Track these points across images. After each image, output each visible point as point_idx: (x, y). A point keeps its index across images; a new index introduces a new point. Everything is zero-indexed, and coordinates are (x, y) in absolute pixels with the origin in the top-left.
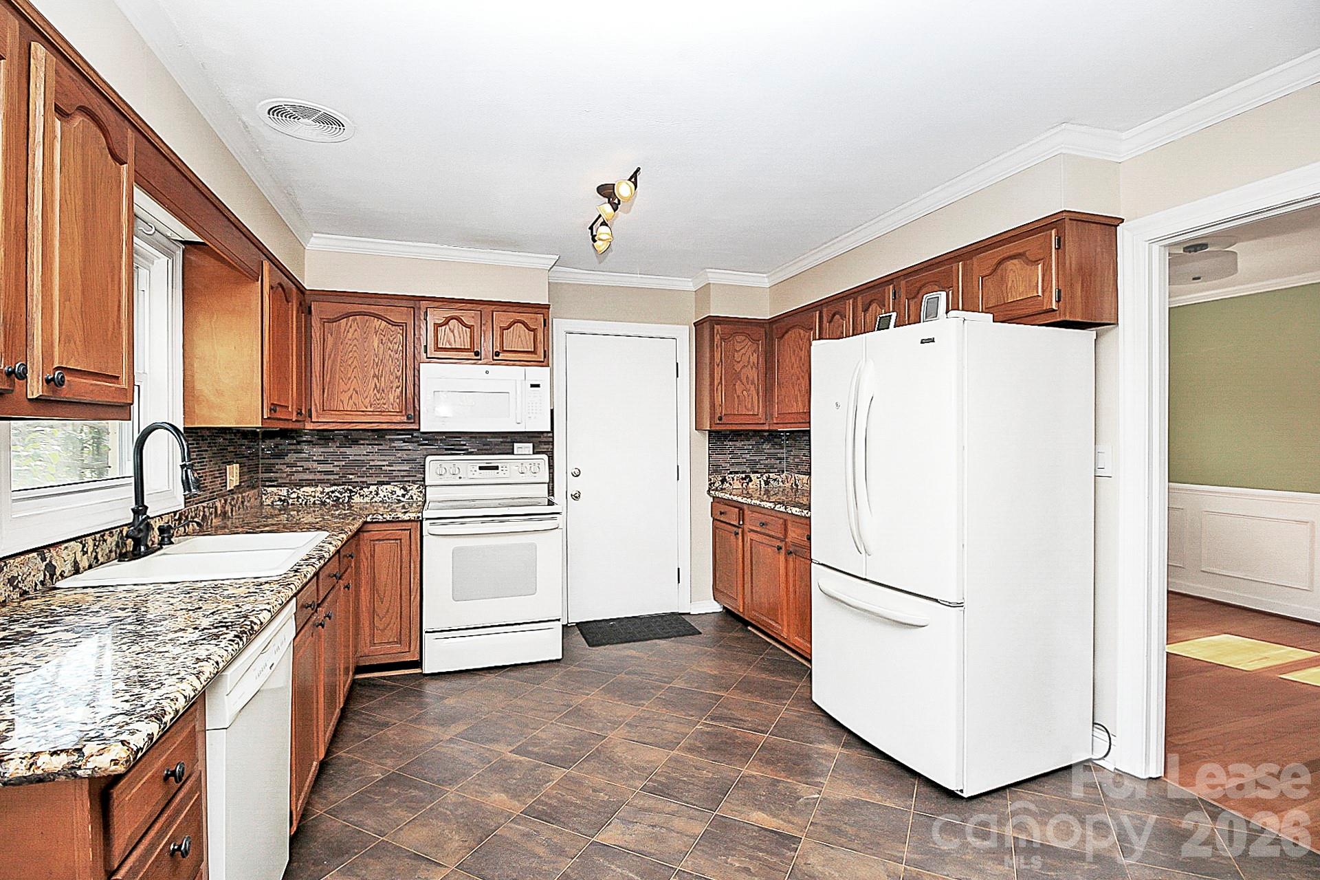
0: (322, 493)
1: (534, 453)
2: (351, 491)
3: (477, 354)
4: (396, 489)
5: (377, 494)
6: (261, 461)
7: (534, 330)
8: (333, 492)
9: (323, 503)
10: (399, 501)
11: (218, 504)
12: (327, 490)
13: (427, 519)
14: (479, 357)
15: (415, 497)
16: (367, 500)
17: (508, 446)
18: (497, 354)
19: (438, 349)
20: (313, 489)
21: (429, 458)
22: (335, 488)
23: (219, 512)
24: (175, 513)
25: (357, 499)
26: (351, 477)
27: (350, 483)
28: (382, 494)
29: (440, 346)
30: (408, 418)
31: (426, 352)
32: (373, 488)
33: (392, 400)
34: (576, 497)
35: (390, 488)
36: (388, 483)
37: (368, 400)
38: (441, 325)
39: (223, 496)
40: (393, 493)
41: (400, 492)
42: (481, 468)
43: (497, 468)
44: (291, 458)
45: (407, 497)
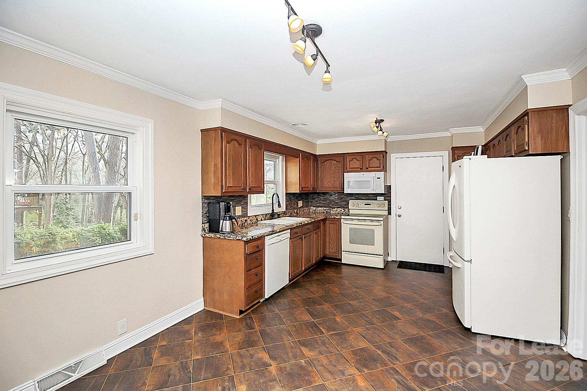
0: (323, 209)
1: (384, 200)
2: (330, 209)
3: (361, 169)
4: (342, 210)
5: (337, 211)
6: (310, 200)
7: (379, 160)
8: (326, 209)
9: (324, 212)
10: (343, 213)
11: (295, 211)
12: (325, 209)
13: (343, 219)
14: (362, 170)
15: (347, 212)
16: (334, 212)
17: (375, 198)
18: (367, 168)
19: (350, 168)
20: (321, 208)
21: (350, 201)
22: (326, 208)
23: (295, 212)
24: (283, 212)
25: (332, 212)
26: (330, 205)
27: (330, 207)
28: (338, 211)
29: (350, 167)
30: (342, 189)
31: (347, 169)
32: (336, 209)
33: (337, 184)
34: (399, 216)
35: (340, 209)
36: (340, 208)
37: (331, 184)
38: (351, 161)
39: (297, 209)
40: (341, 211)
41: (343, 211)
42: (365, 204)
43: (370, 204)
44: (316, 199)
45: (345, 212)
